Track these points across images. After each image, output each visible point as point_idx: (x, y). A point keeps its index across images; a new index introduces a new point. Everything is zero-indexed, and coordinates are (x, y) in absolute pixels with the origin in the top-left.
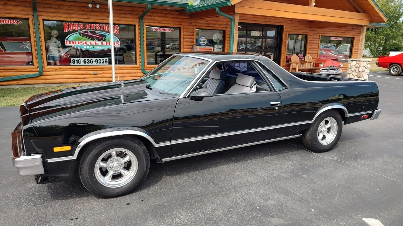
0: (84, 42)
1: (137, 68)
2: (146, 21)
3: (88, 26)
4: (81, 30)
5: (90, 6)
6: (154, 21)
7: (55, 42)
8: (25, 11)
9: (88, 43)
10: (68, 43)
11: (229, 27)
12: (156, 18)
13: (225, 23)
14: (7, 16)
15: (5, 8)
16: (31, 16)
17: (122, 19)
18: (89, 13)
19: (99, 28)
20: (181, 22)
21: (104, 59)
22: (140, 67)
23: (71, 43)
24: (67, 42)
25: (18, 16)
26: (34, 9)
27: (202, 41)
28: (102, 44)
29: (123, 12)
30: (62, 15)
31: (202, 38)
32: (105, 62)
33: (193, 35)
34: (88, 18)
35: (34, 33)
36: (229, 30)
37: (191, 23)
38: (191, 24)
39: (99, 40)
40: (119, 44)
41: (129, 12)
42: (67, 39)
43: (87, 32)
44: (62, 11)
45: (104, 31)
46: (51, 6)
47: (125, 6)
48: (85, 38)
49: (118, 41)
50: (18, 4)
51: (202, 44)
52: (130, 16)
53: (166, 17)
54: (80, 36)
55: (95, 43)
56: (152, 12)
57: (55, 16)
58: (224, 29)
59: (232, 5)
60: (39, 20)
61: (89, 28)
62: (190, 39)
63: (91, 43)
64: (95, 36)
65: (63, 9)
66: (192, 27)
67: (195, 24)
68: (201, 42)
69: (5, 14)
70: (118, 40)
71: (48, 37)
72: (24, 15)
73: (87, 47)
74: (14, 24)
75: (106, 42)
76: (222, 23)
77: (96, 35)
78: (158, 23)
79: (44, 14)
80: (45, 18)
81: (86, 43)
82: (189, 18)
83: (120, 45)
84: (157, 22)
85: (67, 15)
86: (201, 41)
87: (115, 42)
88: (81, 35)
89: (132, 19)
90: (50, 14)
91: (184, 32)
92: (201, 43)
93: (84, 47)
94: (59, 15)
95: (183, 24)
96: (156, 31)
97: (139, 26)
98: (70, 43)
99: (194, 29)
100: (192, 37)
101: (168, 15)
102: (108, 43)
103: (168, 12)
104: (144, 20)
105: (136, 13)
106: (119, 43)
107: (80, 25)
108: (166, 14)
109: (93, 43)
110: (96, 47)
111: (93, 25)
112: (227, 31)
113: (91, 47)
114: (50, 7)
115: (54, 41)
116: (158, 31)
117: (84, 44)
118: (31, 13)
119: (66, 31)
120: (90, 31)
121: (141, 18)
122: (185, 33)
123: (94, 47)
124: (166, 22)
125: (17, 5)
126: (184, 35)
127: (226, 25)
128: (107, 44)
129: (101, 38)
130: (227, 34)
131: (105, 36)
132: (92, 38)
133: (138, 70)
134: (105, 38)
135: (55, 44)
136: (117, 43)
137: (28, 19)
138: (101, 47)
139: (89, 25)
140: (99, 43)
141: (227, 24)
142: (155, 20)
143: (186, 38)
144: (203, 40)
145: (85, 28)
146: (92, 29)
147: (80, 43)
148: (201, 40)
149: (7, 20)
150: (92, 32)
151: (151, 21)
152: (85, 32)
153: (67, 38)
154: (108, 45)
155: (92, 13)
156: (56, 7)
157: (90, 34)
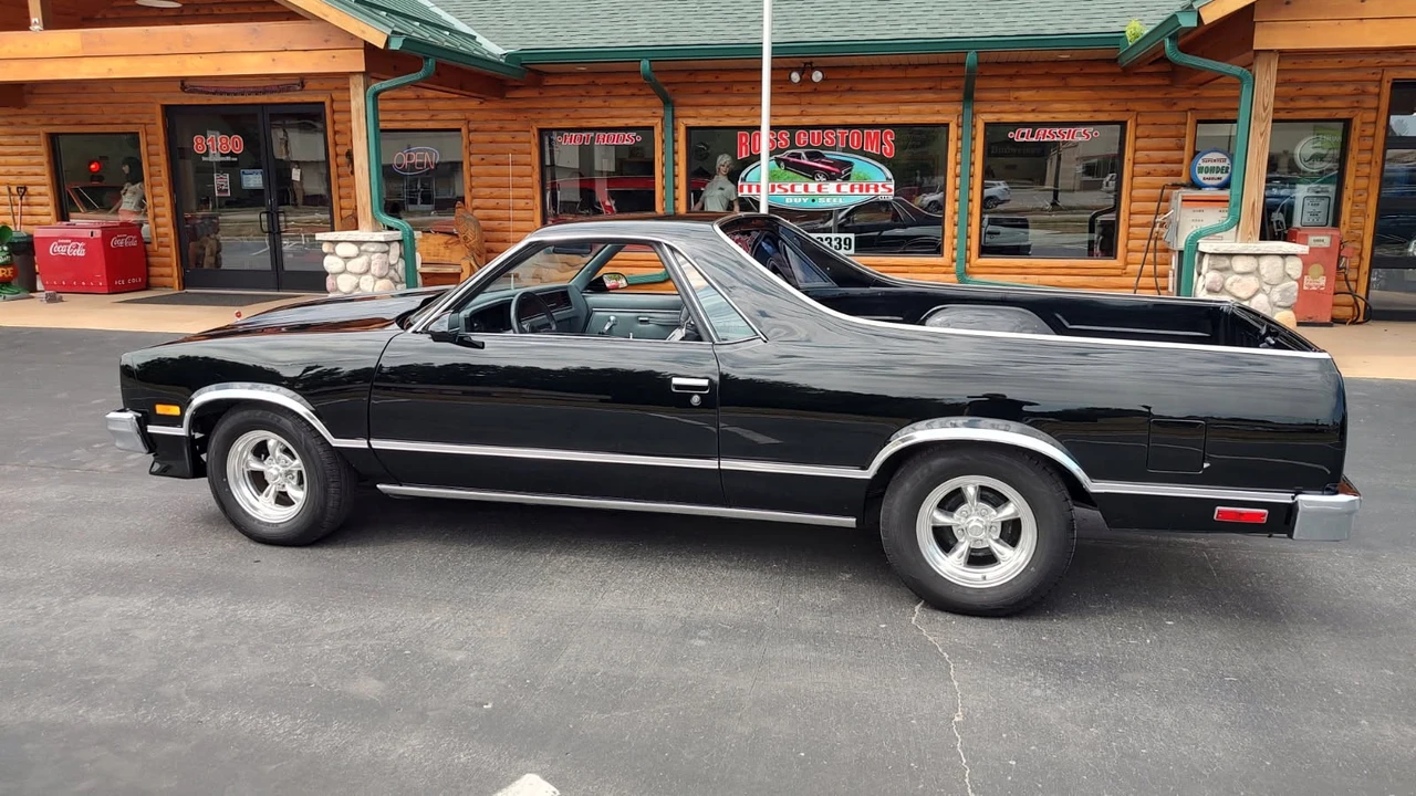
0: (788, 187)
1: (944, 269)
2: (986, 107)
3: (802, 137)
4: (782, 151)
5: (795, 77)
6: (1015, 106)
7: (722, 189)
8: (647, 107)
9: (799, 188)
10: (746, 188)
11: (1374, 105)
12: (1024, 95)
13: (1349, 89)
14: (609, 123)
15: (607, 104)
16: (658, 121)
17: (903, 108)
18: (806, 99)
19: (832, 142)
20: (1127, 100)
21: (843, 236)
22: (955, 264)
23: (754, 188)
24: (742, 187)
25: (631, 122)
26: (668, 102)
27: (1208, 170)
28: (839, 188)
29: (908, 86)
30: (733, 111)
31: (1205, 157)
32: (843, 246)
33: (1182, 148)
34: (802, 115)
35: (663, 165)
36: (1371, 116)
37: (1172, 103)
38: (1175, 104)
39: (830, 177)
40: (890, 190)
41: (926, 85)
42: (744, 180)
43: (799, 156)
44: (734, 100)
45: (847, 150)
46: (707, 89)
47: (917, 66)
48: (791, 173)
49: (887, 179)
50: (636, 91)
51: (1207, 182)
52: (930, 96)
53: (1067, 87)
54: (777, 168)
55: (819, 188)
56: (1011, 77)
57: (719, 113)
58: (1344, 115)
59: (1206, 22)
60: (675, 129)
61: (805, 142)
62: (1162, 162)
63: (806, 188)
64: (820, 165)
65: (739, 93)
66: (1177, 118)
67: (1192, 104)
68: (1200, 172)
69: (604, 120)
70: (890, 175)
71: (700, 176)
72: (646, 118)
73: (796, 200)
74: (625, 143)
75: (850, 184)
76: (1334, 90)
77: (823, 163)
78: (1033, 111)
79: (691, 112)
80: (692, 122)
81: (793, 190)
82: (1167, 82)
83: (893, 193)
84: (1030, 109)
85: (746, 110)
86: (1201, 170)
87: (880, 184)
88: (782, 164)
89: (937, 107)
90: (706, 111)
91: (1137, 138)
92: (1201, 177)
93: (787, 201)
94: (726, 110)
95: (1138, 106)
96: (1024, 139)
97: (958, 126)
98: (750, 190)
99: (1185, 124)
100: (1175, 155)
101: (1076, 81)
102: (857, 186)
103: (1076, 70)
104: (977, 107)
105: (953, 83)
106: (892, 187)
107: (781, 134)
108: (1064, 77)
109: (813, 187)
110: (821, 200)
111: (816, 132)
112: (1357, 123)
113: (805, 200)
114: (707, 92)
115: (720, 185)
116: (1034, 139)
117: (786, 191)
118: (661, 112)
119: (744, 156)
120: (806, 153)
121: (968, 98)
122: (1141, 143)
123: (813, 201)
124: (1066, 106)
125: (633, 95)
126: (1136, 151)
127: (1355, 98)
128: (852, 189)
129: (837, 170)
130: (1354, 135)
131: (850, 164)
132: (811, 173)
133: (944, 273)
134: (850, 170)
135: (719, 192)
136: (883, 186)
137: (652, 128)
138: (835, 200)
139: (805, 135)
140: (831, 187)
141: (1364, 93)
142: (1024, 102)
143: (1146, 159)
144: (1210, 165)
145: (793, 146)
146: (813, 147)
147: (777, 190)
148: (1204, 165)
149: (612, 134)
150: (810, 156)
151: (1007, 107)
152: (793, 155)
153: (743, 175)
154: (857, 192)
155: (814, 98)
156: (721, 89)
157: (805, 161)
